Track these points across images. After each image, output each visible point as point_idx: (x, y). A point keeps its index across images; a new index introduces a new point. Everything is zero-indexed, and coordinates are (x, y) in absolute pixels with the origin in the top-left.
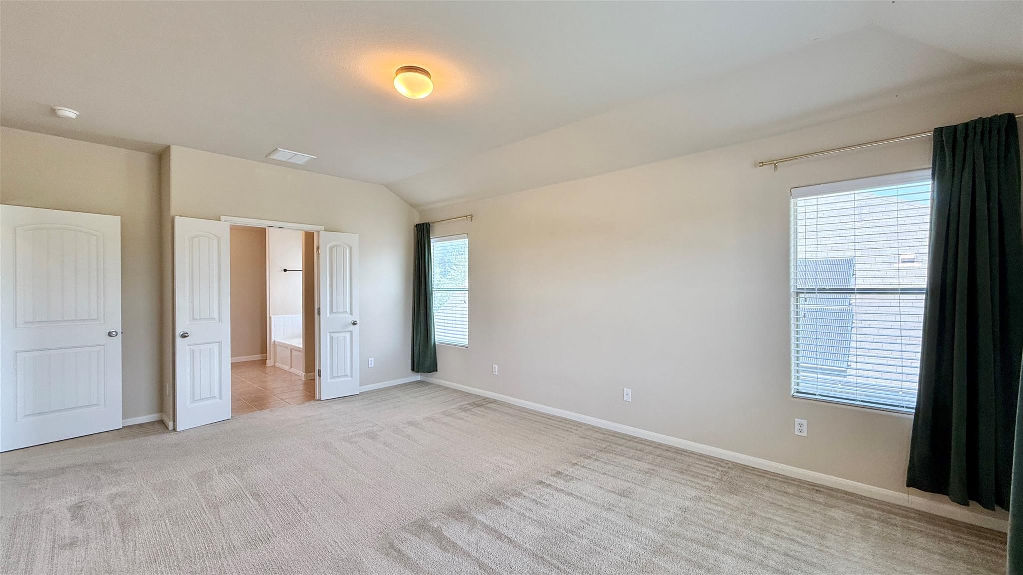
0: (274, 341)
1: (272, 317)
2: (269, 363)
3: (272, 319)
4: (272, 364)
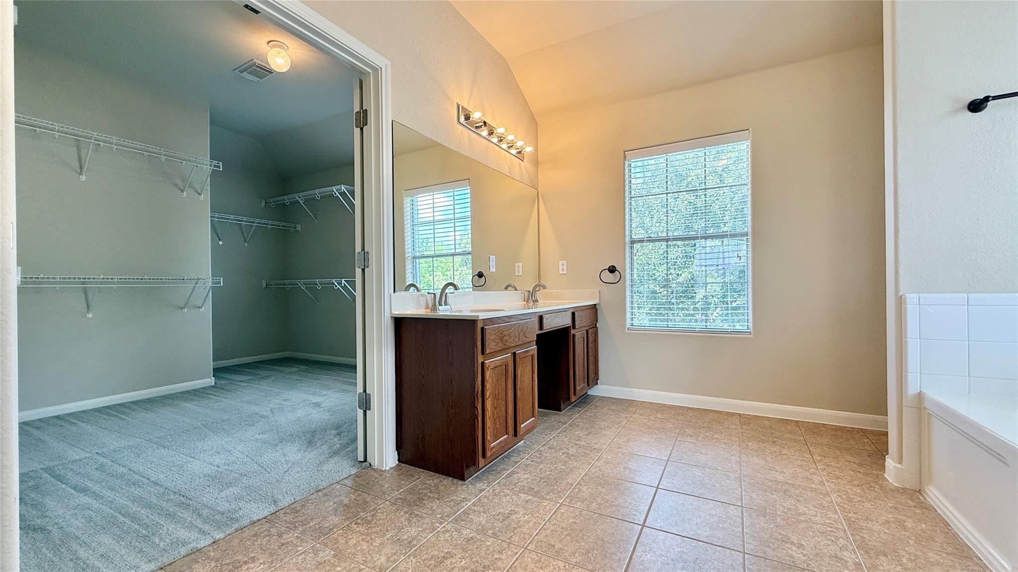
0: (919, 395)
1: (909, 297)
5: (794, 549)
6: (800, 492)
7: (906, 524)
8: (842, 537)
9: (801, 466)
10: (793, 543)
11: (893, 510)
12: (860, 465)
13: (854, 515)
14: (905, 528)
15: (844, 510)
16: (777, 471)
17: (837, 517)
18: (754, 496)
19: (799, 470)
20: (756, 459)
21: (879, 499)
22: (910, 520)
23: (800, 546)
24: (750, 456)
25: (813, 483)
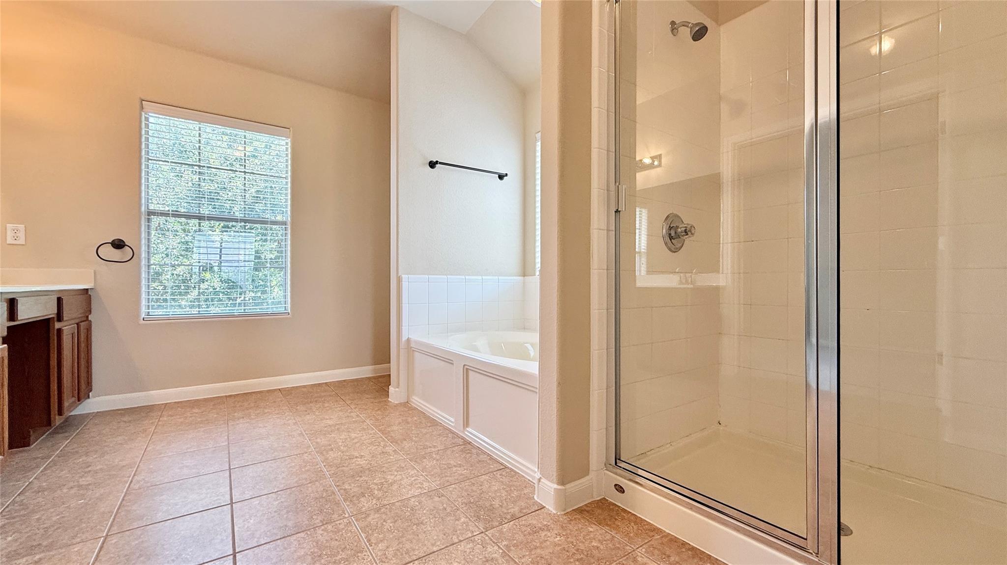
0: (408, 340)
1: (404, 277)
2: (396, 394)
3: (405, 284)
4: (403, 400)
5: (359, 460)
6: (348, 427)
7: (408, 420)
8: (381, 441)
9: (341, 411)
10: (356, 457)
11: (400, 416)
12: (375, 398)
13: (383, 427)
14: (408, 423)
15: (376, 427)
16: (327, 419)
17: (374, 431)
18: (319, 440)
19: (341, 413)
20: (308, 417)
21: (392, 413)
22: (409, 418)
23: (362, 456)
24: (302, 416)
25: (353, 418)
